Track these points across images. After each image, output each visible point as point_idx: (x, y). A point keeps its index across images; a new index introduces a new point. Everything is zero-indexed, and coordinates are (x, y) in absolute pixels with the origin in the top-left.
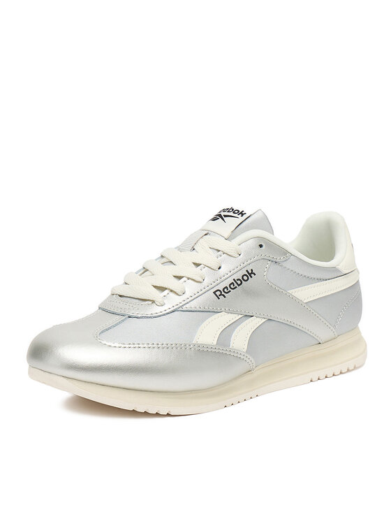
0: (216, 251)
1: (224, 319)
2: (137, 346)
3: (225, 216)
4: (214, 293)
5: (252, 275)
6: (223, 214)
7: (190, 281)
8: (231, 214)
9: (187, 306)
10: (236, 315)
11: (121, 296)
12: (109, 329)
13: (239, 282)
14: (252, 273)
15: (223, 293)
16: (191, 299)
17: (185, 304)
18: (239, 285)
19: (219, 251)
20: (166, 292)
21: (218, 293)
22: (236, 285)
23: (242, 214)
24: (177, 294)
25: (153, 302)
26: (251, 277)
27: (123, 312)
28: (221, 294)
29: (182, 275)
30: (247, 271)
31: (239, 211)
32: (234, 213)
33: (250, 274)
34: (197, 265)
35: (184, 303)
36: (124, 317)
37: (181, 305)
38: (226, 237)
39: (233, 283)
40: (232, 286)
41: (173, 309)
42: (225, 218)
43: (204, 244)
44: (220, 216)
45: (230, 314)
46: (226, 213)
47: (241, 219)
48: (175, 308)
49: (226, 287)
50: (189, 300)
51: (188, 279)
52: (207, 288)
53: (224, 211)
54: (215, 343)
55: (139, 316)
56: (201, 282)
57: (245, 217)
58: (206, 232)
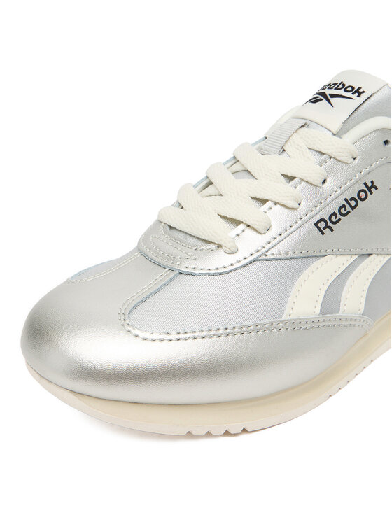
0: (318, 155)
1: (330, 267)
2: (192, 335)
3: (333, 96)
4: (316, 224)
5: (373, 190)
6: (328, 92)
7: (278, 206)
8: (341, 92)
9: (273, 251)
10: (348, 257)
11: (171, 227)
12: (147, 298)
13: (353, 203)
14: (373, 186)
15: (329, 224)
16: (279, 238)
17: (269, 249)
18: (353, 208)
19: (323, 154)
20: (242, 227)
21: (322, 225)
22: (348, 208)
23: (359, 92)
24: (259, 232)
25: (219, 246)
26: (371, 193)
27: (170, 264)
28: (325, 225)
29: (266, 198)
30: (365, 184)
31: (353, 88)
32: (346, 90)
33: (369, 189)
34: (290, 178)
35: (268, 246)
36: (173, 274)
37: (264, 250)
38: (335, 130)
39: (344, 206)
40: (343, 211)
41: (250, 259)
42: (332, 100)
43: (300, 141)
44: (324, 95)
45: (339, 257)
46: (334, 92)
47: (358, 100)
48: (254, 257)
49: (334, 214)
50: (276, 241)
51: (276, 203)
52: (304, 218)
53: (329, 86)
54: (318, 311)
55: (197, 272)
56: (296, 209)
57: (364, 97)
58: (303, 122)
